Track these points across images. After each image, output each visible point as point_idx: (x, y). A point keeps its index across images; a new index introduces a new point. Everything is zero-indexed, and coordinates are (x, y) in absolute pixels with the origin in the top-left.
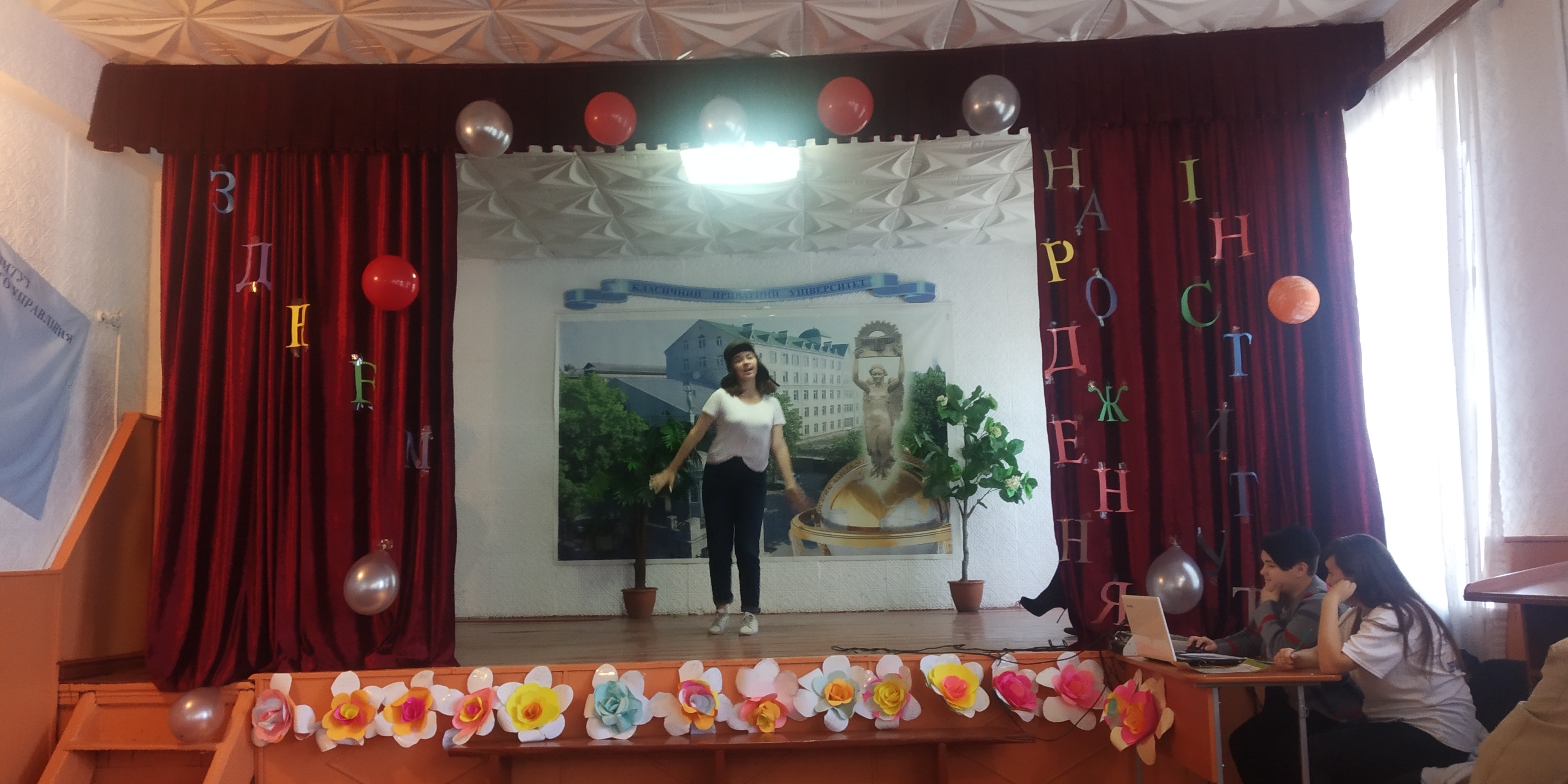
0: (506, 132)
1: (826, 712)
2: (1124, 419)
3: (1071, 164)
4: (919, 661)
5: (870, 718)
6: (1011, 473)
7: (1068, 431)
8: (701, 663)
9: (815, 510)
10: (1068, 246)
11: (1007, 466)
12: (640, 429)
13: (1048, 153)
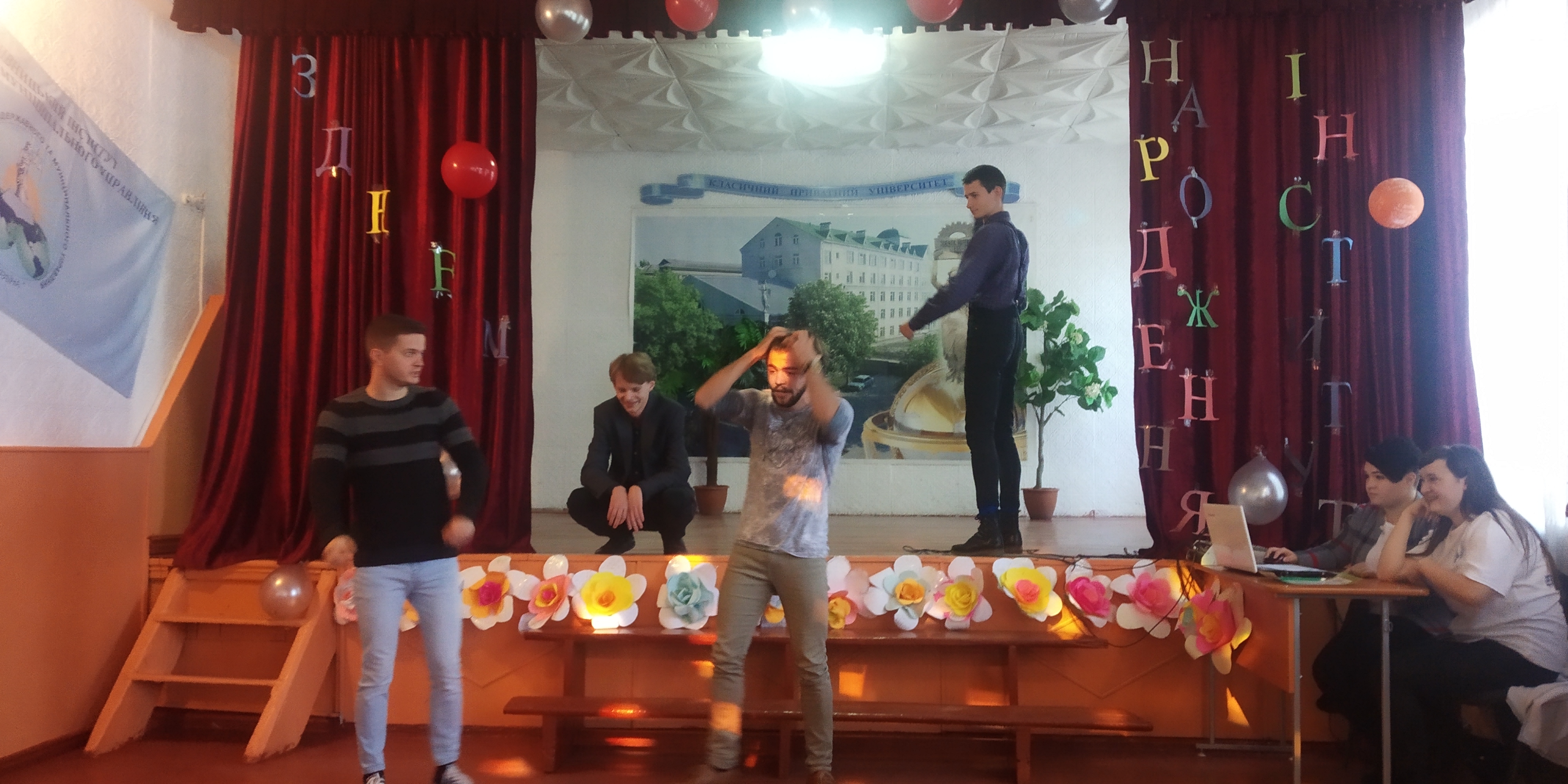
0: (586, 15)
1: (896, 611)
2: (1213, 325)
3: (1170, 57)
4: (992, 564)
5: (942, 618)
6: (1091, 380)
7: (1154, 336)
9: (888, 413)
10: (1163, 144)
11: (1087, 373)
12: (714, 327)
13: (1146, 45)
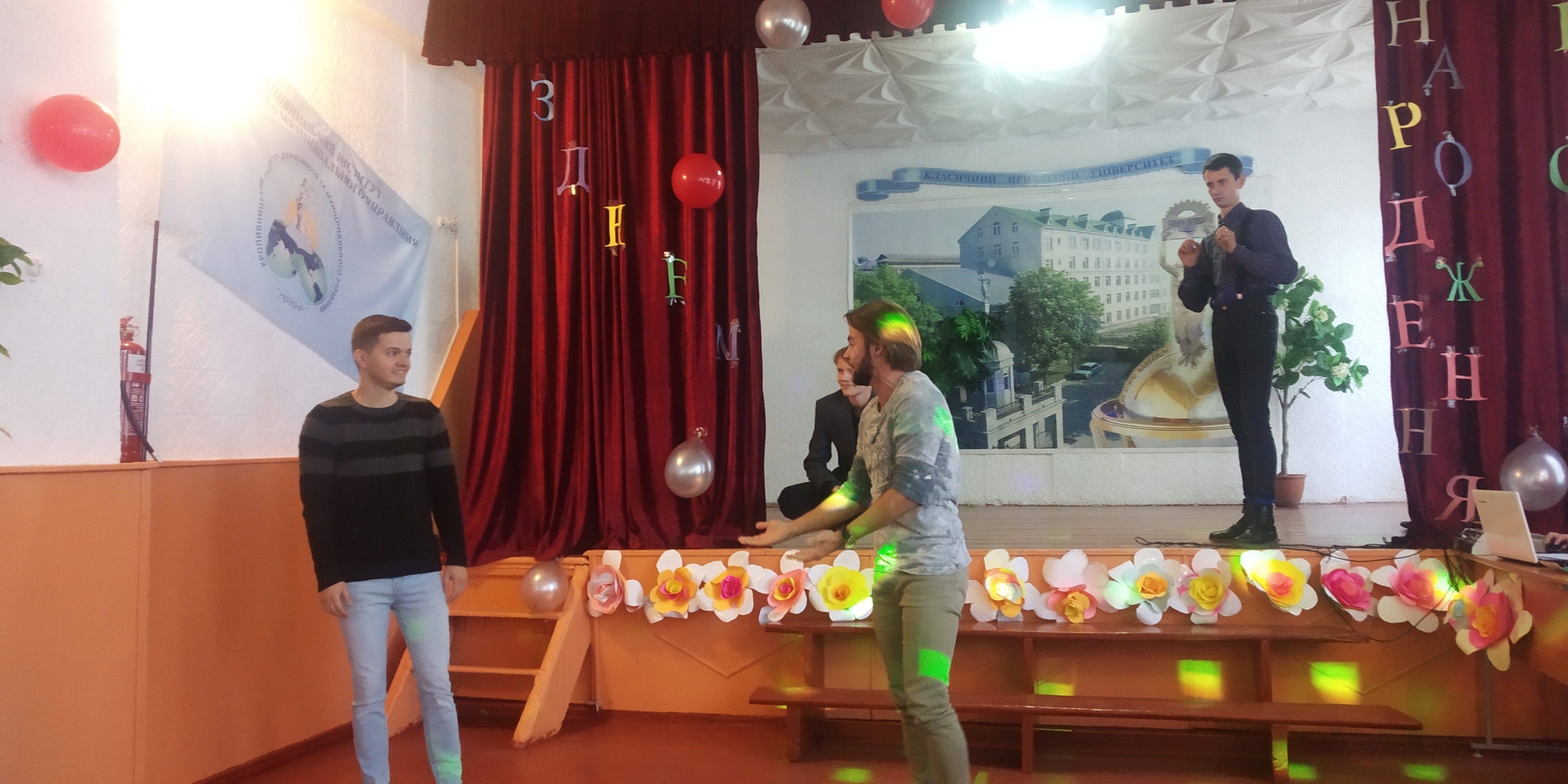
0: (804, 23)
1: (1138, 605)
2: (1477, 298)
3: (1419, 16)
4: (1238, 557)
5: (1186, 612)
6: (1338, 360)
7: (1412, 313)
8: (1007, 552)
9: (1118, 400)
10: (1415, 109)
11: (1333, 352)
12: (934, 320)
13: (1392, 5)
